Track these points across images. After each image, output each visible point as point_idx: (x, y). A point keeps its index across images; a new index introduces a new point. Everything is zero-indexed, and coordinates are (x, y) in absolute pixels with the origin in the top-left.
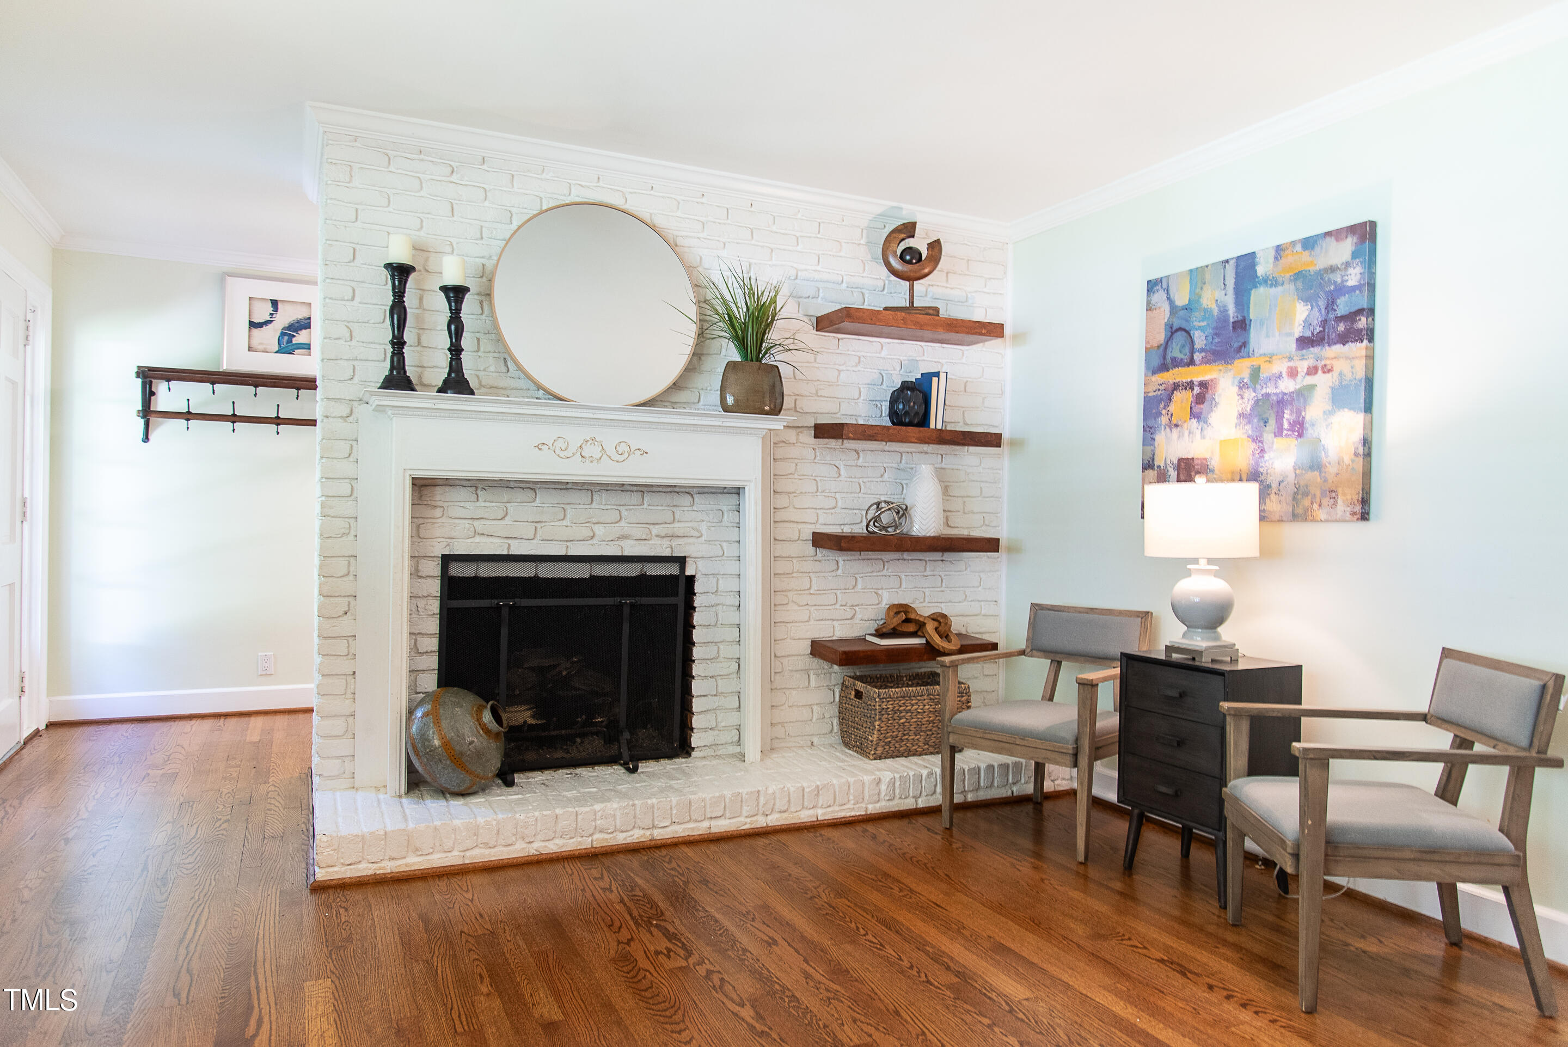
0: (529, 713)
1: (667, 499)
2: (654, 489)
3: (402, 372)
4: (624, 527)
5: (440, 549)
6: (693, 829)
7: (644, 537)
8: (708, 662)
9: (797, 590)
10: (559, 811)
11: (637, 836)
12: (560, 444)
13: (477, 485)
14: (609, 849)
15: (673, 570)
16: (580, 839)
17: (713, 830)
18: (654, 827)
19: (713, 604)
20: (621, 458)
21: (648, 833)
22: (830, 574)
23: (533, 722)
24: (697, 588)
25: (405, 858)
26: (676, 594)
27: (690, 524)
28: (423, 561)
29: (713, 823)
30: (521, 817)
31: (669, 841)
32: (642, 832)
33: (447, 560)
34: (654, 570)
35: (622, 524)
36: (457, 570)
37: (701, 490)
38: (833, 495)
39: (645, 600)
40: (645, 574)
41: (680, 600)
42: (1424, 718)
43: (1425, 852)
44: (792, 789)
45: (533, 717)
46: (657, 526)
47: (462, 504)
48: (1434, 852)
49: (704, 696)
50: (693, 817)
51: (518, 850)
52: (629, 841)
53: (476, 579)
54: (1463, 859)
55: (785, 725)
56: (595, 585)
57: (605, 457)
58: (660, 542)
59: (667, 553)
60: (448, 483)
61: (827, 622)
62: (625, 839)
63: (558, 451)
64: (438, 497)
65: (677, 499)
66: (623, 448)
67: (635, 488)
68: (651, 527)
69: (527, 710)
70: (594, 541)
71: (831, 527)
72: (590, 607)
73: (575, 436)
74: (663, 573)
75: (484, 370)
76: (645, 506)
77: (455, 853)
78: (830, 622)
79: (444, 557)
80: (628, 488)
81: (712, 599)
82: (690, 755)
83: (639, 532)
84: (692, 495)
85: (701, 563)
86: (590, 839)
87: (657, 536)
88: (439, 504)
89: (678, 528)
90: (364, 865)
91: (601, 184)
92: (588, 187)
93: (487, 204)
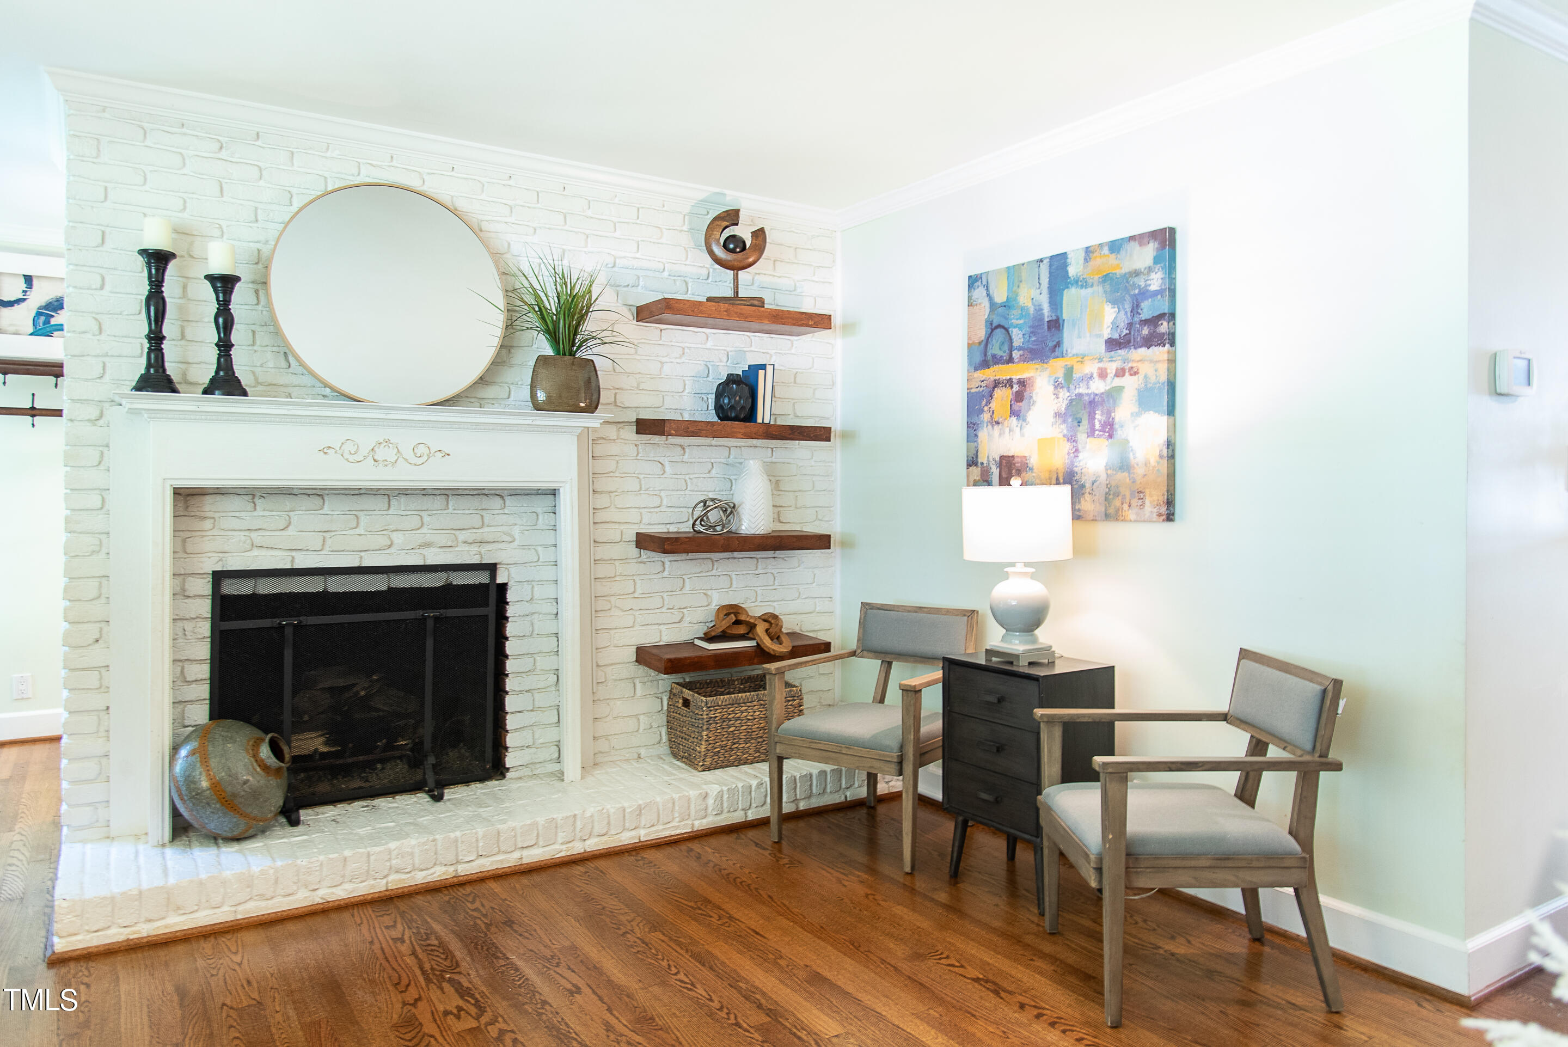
0: (322, 739)
1: (475, 502)
2: (460, 492)
3: (161, 370)
4: (427, 534)
5: (212, 564)
6: (501, 861)
7: (449, 544)
8: (523, 675)
9: (620, 595)
10: (347, 853)
11: (439, 873)
12: (349, 447)
13: (253, 494)
14: (406, 890)
15: (483, 578)
16: (373, 882)
17: (525, 861)
18: (458, 862)
19: (527, 613)
20: (420, 461)
21: (451, 869)
22: (656, 576)
23: (325, 749)
24: (510, 596)
25: (163, 918)
26: (487, 605)
27: (500, 529)
28: (190, 579)
29: (525, 853)
30: (302, 862)
31: (475, 877)
32: (444, 869)
33: (218, 577)
34: (460, 579)
35: (424, 530)
36: (231, 588)
37: (513, 492)
38: (657, 493)
39: (451, 612)
40: (451, 584)
41: (490, 611)
42: (1224, 717)
43: (1218, 859)
44: (612, 811)
45: (326, 743)
46: (464, 532)
47: (237, 514)
48: (1228, 859)
49: (520, 712)
50: (503, 849)
51: (302, 899)
52: (429, 879)
53: (254, 597)
54: (1255, 864)
55: (610, 737)
56: (394, 598)
57: (401, 460)
58: (467, 549)
59: (476, 560)
60: (220, 492)
61: (654, 627)
62: (425, 878)
63: (347, 455)
64: (207, 508)
65: (486, 502)
66: (421, 450)
67: (438, 492)
68: (457, 533)
69: (321, 736)
70: (392, 550)
71: (653, 527)
72: (387, 622)
73: (366, 438)
74: (471, 582)
75: (261, 366)
76: (450, 510)
77: (226, 908)
78: (656, 627)
79: (215, 574)
80: (431, 492)
81: (527, 608)
82: (504, 777)
83: (443, 539)
84: (502, 497)
85: (513, 570)
86: (384, 881)
87: (464, 542)
88: (208, 514)
89: (487, 533)
90: (113, 931)
91: (394, 163)
92: (380, 167)
93: (262, 183)
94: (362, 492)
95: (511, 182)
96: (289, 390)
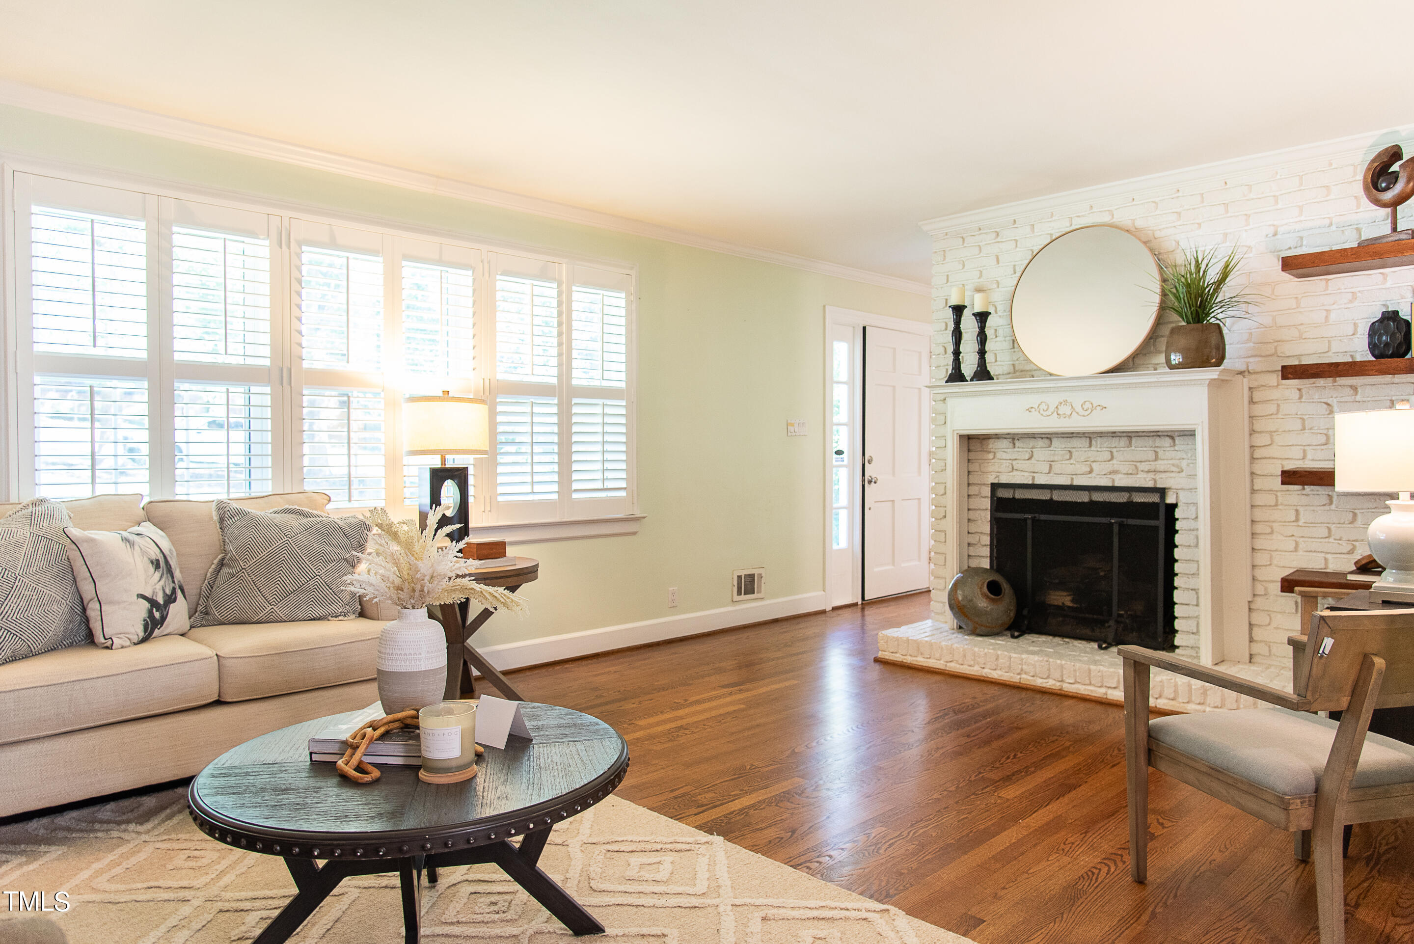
0: (1069, 598)
1: (1149, 442)
2: (1141, 434)
3: (983, 368)
4: (1115, 464)
5: (992, 479)
6: (1092, 691)
7: (1130, 472)
8: (1190, 576)
9: (1280, 522)
10: (999, 652)
11: (1050, 684)
12: (1043, 406)
13: (1013, 438)
14: (1028, 686)
15: (1155, 498)
16: (1012, 675)
17: (1109, 697)
18: (1062, 681)
19: (1192, 528)
20: (1086, 413)
21: (1058, 684)
22: (1322, 508)
23: (1071, 604)
24: (1178, 513)
25: (916, 657)
26: (1157, 518)
27: (1171, 462)
28: (983, 487)
29: (1110, 692)
31: (1070, 694)
32: (1054, 682)
33: (995, 487)
34: (1139, 498)
35: (1114, 461)
36: (1002, 493)
37: (1182, 433)
38: (1325, 432)
39: (1131, 522)
40: (1132, 502)
41: (1161, 523)
43: (1213, 769)
45: (1072, 601)
46: (1143, 464)
47: (1006, 450)
48: (1218, 771)
49: (1187, 605)
50: (1092, 683)
51: (975, 670)
52: (1044, 685)
53: (1013, 500)
54: (1239, 785)
55: (1271, 644)
56: (1092, 508)
57: (1074, 413)
58: (1145, 476)
59: (1150, 484)
60: (997, 436)
61: (1319, 554)
62: (1041, 683)
63: (1042, 412)
64: (991, 446)
65: (1158, 442)
66: (1088, 405)
68: (1138, 464)
69: (1068, 595)
70: (1093, 475)
71: (1319, 462)
72: (1088, 523)
73: (1053, 400)
74: (1146, 500)
75: (1017, 360)
76: (1133, 448)
77: (942, 662)
78: (1323, 555)
79: (992, 484)
80: (1119, 434)
81: (1192, 524)
82: (1174, 652)
83: (1125, 468)
84: (1172, 438)
85: (1182, 495)
86: (1019, 677)
87: (1142, 471)
88: (992, 450)
89: (1160, 465)
90: (897, 655)
91: (1094, 210)
92: (1083, 216)
93: (1017, 249)
94: (1075, 435)
95: (1180, 194)
96: (1034, 373)
